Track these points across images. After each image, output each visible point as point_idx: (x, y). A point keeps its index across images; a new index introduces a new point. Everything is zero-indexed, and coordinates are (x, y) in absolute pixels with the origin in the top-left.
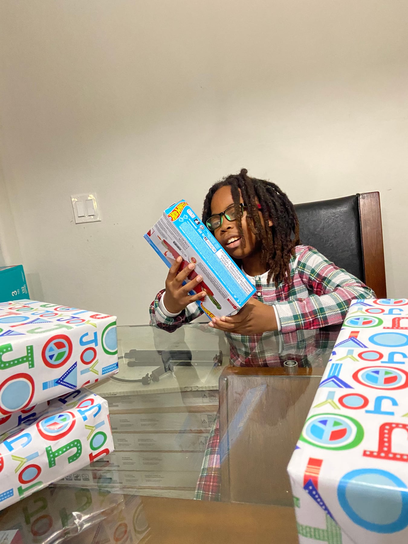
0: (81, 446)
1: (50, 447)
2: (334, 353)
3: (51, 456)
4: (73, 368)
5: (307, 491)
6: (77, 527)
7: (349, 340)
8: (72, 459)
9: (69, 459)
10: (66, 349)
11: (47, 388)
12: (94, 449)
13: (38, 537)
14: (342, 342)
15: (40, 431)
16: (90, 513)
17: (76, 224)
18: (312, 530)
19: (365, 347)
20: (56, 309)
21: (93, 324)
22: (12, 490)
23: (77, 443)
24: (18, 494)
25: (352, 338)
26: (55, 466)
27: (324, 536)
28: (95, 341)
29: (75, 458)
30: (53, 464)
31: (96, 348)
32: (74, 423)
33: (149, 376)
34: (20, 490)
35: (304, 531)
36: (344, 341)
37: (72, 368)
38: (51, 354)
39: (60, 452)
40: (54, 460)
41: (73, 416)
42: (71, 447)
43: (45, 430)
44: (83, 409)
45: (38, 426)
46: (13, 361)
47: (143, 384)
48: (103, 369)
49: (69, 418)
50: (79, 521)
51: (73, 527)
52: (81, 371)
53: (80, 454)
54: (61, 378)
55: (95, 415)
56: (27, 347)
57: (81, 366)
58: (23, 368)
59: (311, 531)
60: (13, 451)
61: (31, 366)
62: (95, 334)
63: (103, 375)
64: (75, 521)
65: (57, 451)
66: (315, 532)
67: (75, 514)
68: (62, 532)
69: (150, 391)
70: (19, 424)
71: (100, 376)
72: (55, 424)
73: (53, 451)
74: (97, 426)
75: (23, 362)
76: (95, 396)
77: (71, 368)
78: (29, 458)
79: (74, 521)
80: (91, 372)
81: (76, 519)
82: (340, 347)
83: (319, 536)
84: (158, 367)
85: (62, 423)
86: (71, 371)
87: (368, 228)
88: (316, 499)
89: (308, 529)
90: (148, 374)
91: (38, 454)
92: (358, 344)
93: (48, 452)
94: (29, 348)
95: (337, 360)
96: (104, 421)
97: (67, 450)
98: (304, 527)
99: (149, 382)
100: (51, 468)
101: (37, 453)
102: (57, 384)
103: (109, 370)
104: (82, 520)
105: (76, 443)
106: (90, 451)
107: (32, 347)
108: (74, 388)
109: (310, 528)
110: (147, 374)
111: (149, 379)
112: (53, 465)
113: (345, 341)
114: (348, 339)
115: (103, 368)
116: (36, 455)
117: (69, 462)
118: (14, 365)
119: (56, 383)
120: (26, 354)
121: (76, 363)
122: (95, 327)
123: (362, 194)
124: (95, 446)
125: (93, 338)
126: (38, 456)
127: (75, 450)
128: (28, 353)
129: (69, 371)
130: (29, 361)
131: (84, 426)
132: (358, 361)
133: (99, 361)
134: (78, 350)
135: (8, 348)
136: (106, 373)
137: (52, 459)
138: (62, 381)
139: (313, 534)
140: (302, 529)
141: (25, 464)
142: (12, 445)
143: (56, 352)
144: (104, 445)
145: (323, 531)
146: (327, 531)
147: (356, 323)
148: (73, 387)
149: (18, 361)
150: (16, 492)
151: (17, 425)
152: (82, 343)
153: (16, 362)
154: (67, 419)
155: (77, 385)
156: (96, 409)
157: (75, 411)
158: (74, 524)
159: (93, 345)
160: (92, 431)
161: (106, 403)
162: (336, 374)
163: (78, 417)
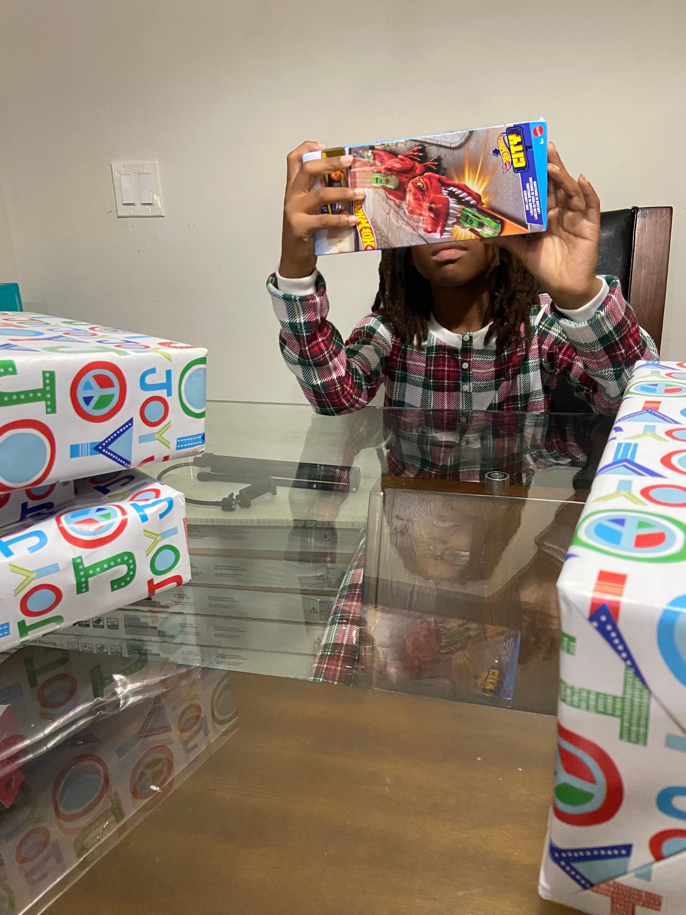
0: (134, 563)
1: (80, 557)
2: (619, 429)
3: (82, 573)
4: (127, 429)
5: (595, 624)
6: (119, 700)
7: (644, 413)
8: (118, 584)
9: (113, 583)
10: (115, 391)
11: (78, 456)
12: (157, 573)
13: (49, 711)
14: (631, 414)
15: (63, 530)
16: (143, 679)
17: (119, 217)
18: (592, 697)
19: (676, 423)
20: (92, 329)
21: (165, 354)
22: (7, 624)
23: (128, 558)
24: (18, 633)
25: (650, 410)
26: (87, 592)
27: (614, 709)
28: (167, 386)
29: (123, 584)
30: (84, 587)
31: (168, 399)
32: (123, 524)
33: (234, 497)
34: (23, 628)
35: (576, 698)
36: (634, 414)
37: (124, 428)
38: (88, 394)
39: (98, 570)
40: (86, 582)
41: (124, 512)
42: (117, 564)
43: (71, 528)
44: (140, 504)
45: (58, 521)
46: (18, 394)
47: (222, 508)
48: (179, 441)
49: (116, 516)
50: (123, 690)
51: (111, 700)
52: (140, 437)
53: (132, 577)
54: (104, 441)
55: (162, 516)
56: (44, 373)
57: (139, 427)
58: (35, 410)
59: (588, 699)
60: (11, 558)
61: (49, 410)
62: (169, 373)
63: (177, 451)
64: (116, 689)
65: (94, 567)
66: (597, 701)
67: (117, 677)
68: (92, 706)
69: (235, 521)
70: (23, 518)
71: (172, 451)
72: (91, 521)
73: (86, 566)
74: (165, 535)
75: (35, 399)
76: (161, 485)
77: (122, 427)
78: (41, 572)
79: (114, 690)
80: (157, 441)
81: (118, 687)
82: (628, 421)
83: (605, 707)
84: (249, 485)
85: (103, 521)
86: (121, 433)
87: (644, 272)
88: (610, 640)
89: (584, 695)
90: (233, 494)
91: (58, 567)
92: (663, 418)
93: (77, 565)
94: (47, 375)
95: (627, 439)
96: (176, 528)
97: (110, 567)
98: (576, 691)
99: (233, 507)
100: (79, 595)
101: (57, 565)
102: (95, 451)
103: (189, 445)
104: (128, 690)
105: (126, 558)
106: (150, 575)
107: (52, 374)
108: (126, 464)
109: (589, 692)
110: (230, 493)
111: (234, 502)
112: (84, 590)
113: (637, 413)
114: (642, 411)
115: (178, 439)
116: (55, 568)
117: (113, 589)
118: (19, 401)
119: (93, 450)
120: (41, 386)
121: (131, 421)
122: (168, 361)
123: (641, 208)
124: (159, 567)
125: (165, 381)
126: (59, 570)
127: (124, 569)
128: (45, 384)
129: (118, 432)
130: (46, 400)
131: (143, 531)
132: (667, 441)
133: (172, 424)
134: (135, 396)
135: (9, 367)
136: (184, 448)
137: (83, 580)
138: (105, 447)
139: (592, 703)
140: (573, 694)
141: (33, 582)
142: (10, 547)
143: (97, 392)
144: (175, 568)
145: (615, 698)
146: (623, 699)
147: (654, 391)
148: (124, 462)
149: (28, 397)
150: (14, 629)
151: (18, 518)
152: (144, 386)
153: (22, 397)
154: (112, 515)
155: (131, 460)
156: (165, 505)
157: (126, 504)
158: (115, 694)
159: (163, 393)
160: (156, 542)
161: (181, 498)
162: (628, 457)
163: (132, 514)
